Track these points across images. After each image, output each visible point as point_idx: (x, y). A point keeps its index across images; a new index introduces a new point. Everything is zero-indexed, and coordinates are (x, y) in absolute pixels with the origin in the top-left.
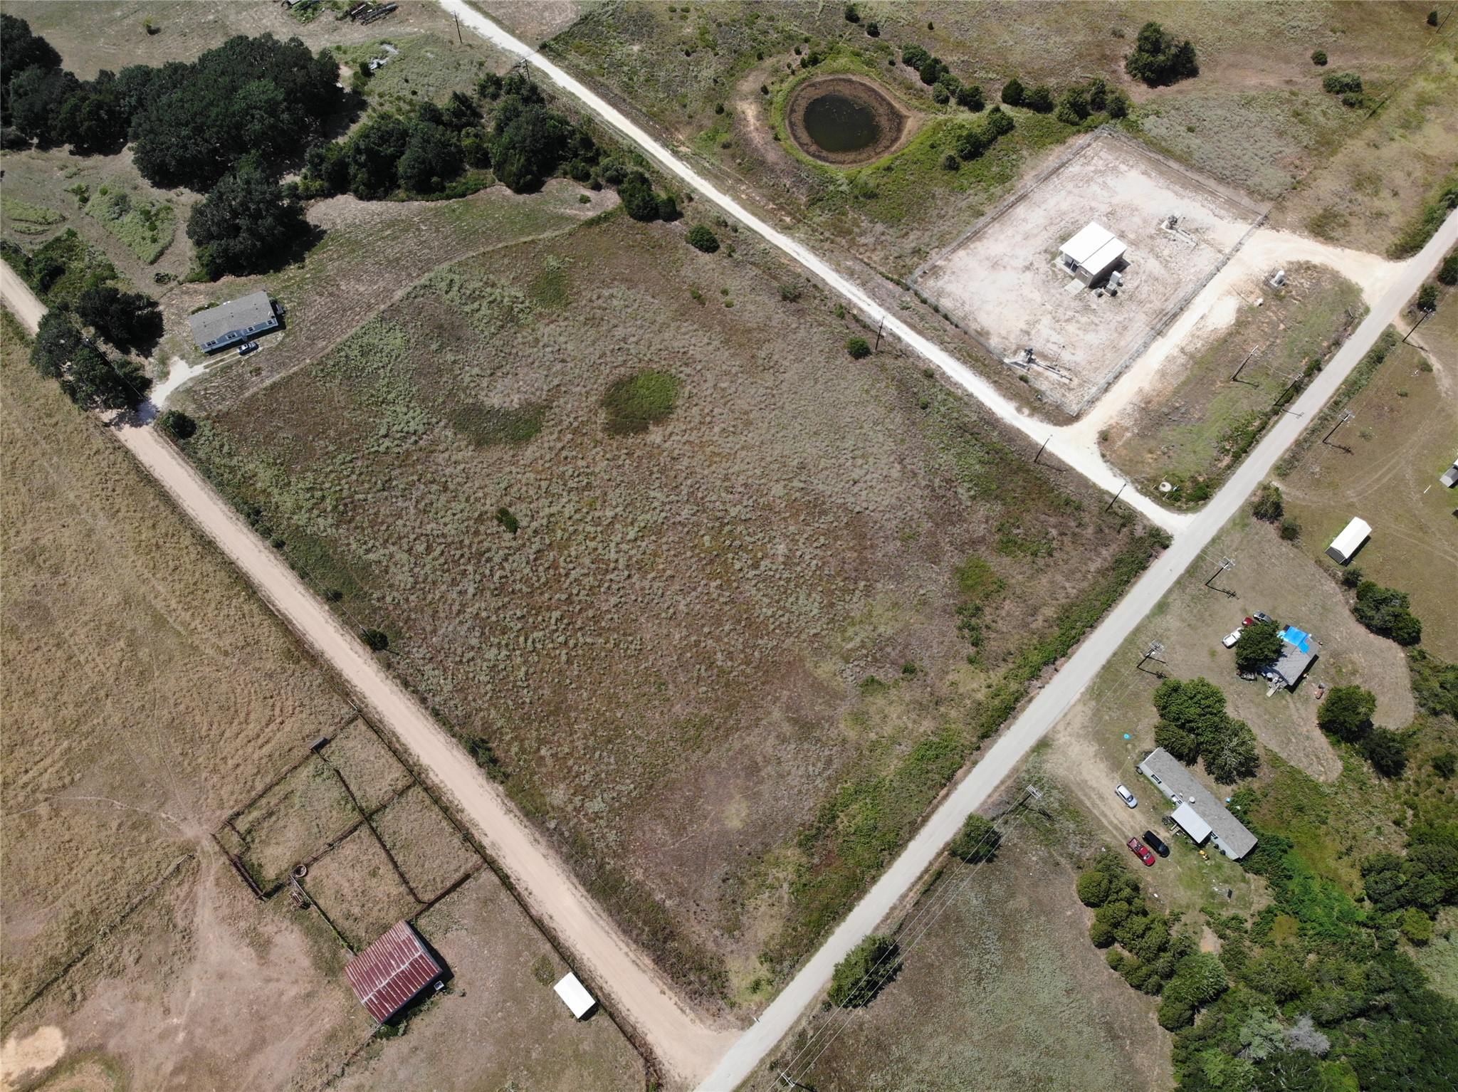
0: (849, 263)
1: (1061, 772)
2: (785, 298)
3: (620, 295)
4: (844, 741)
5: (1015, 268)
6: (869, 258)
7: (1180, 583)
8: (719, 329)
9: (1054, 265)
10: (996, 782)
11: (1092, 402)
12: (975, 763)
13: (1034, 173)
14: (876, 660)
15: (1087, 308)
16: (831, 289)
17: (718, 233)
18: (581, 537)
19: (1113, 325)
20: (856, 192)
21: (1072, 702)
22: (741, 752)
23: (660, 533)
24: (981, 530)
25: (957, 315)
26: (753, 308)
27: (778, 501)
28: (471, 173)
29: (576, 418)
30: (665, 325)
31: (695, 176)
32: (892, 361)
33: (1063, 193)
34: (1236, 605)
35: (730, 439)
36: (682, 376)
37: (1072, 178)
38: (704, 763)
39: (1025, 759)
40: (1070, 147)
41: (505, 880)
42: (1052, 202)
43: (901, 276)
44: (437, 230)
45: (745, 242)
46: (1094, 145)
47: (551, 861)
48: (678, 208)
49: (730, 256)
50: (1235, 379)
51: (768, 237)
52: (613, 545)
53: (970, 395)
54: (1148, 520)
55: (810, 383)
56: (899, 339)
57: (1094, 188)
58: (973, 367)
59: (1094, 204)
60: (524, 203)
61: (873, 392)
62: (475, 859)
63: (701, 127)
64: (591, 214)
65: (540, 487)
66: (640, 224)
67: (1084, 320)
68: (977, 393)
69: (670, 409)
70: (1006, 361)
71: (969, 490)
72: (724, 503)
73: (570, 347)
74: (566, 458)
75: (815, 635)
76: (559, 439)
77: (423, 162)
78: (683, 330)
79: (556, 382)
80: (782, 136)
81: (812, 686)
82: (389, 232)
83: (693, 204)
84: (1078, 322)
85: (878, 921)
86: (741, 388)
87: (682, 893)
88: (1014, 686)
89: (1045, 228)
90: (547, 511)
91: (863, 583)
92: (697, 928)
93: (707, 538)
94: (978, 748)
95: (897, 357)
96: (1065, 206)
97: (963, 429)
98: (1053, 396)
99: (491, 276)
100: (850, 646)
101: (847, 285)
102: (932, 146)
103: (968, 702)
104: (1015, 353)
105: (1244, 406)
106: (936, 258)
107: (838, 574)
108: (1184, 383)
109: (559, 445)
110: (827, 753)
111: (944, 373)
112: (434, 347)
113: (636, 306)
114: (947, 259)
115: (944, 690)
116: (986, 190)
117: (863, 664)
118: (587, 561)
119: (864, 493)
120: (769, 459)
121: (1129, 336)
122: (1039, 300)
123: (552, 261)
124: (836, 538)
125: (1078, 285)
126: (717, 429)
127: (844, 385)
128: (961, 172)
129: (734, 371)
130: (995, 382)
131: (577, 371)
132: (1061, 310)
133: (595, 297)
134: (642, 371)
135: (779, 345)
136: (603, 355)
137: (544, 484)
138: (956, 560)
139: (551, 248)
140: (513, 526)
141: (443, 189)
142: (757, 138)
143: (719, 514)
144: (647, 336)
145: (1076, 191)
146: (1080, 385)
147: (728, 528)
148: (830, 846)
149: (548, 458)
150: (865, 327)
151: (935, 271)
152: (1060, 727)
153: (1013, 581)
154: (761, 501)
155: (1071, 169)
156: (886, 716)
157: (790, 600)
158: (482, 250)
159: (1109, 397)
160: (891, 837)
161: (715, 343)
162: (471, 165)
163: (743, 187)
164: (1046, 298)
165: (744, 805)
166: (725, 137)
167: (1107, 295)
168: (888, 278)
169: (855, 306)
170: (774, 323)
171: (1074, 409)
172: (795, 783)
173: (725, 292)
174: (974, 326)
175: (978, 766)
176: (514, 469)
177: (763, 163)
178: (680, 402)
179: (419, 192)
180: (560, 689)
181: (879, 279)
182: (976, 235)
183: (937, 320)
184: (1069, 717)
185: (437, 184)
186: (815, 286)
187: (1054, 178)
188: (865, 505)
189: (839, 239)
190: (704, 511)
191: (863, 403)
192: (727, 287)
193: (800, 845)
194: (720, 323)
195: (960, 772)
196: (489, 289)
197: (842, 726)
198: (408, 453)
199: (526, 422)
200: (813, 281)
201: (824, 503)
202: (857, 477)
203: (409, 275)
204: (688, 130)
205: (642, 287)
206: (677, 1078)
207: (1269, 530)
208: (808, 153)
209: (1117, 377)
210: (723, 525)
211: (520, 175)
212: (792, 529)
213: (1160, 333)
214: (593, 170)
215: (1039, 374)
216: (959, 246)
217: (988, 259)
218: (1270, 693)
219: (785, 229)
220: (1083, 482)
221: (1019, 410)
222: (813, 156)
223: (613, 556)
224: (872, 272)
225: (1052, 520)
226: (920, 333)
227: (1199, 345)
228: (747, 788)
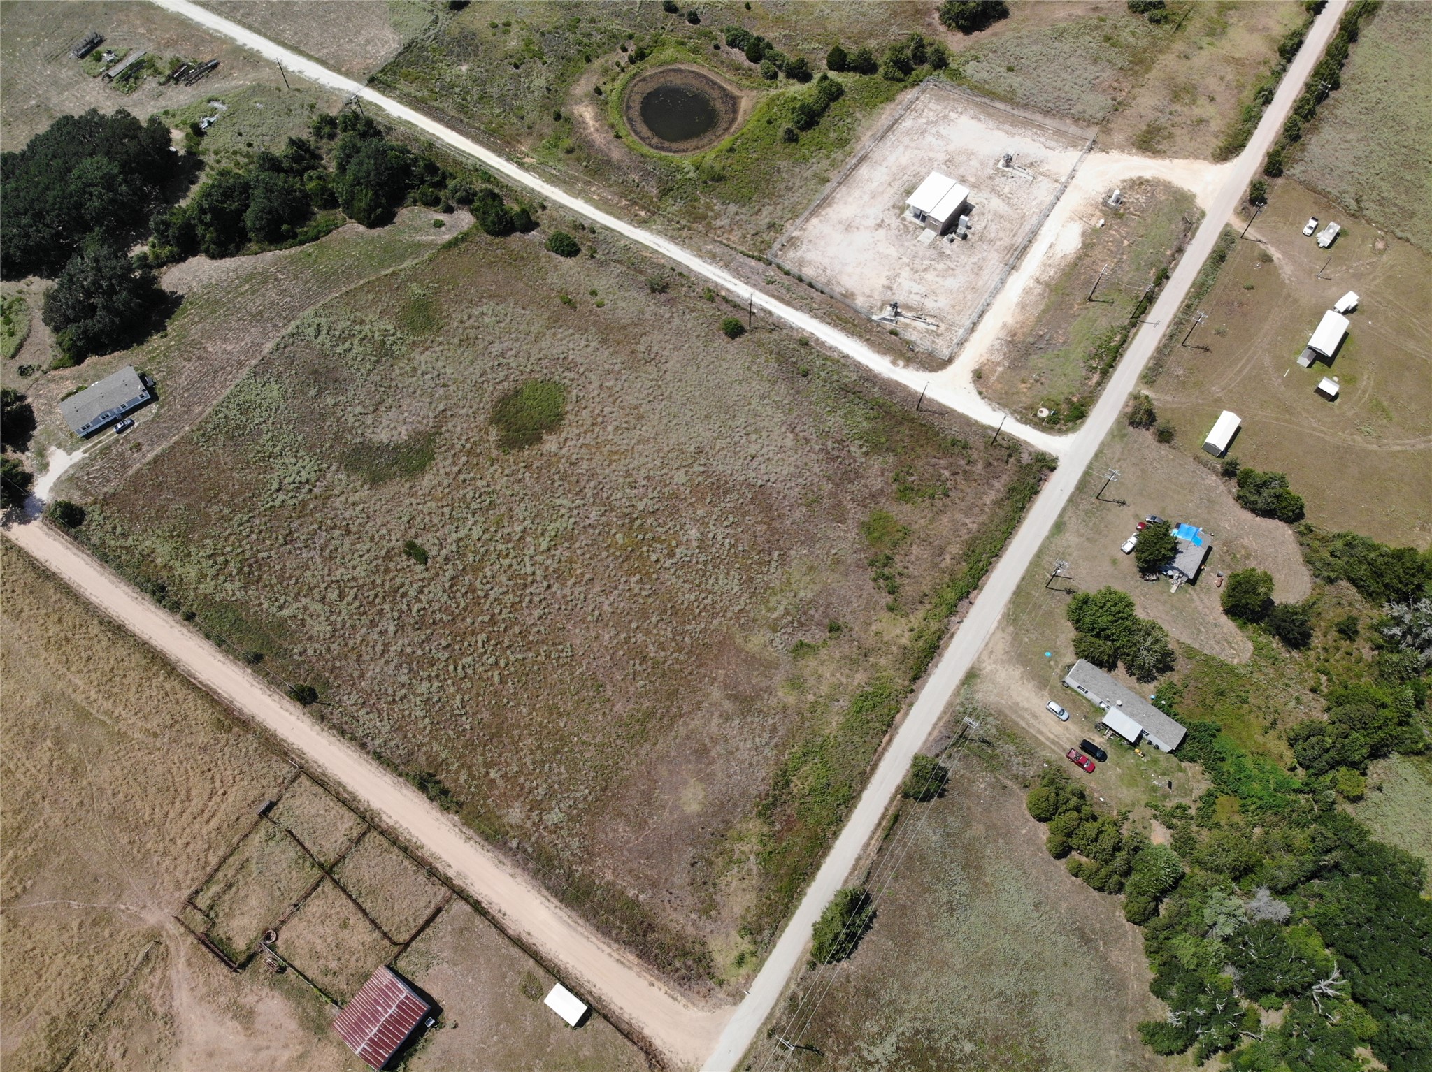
0: (709, 247)
1: (993, 699)
2: (653, 290)
3: (490, 312)
4: (785, 708)
5: (867, 228)
6: (728, 239)
7: (1072, 500)
8: (594, 330)
9: (904, 219)
10: (934, 719)
11: (961, 344)
12: (911, 705)
13: (870, 133)
14: (801, 624)
15: (942, 255)
16: (697, 275)
17: (577, 237)
18: (494, 557)
19: (969, 266)
20: (704, 177)
21: (991, 631)
22: (688, 737)
23: (572, 539)
24: (878, 484)
25: (820, 281)
26: (624, 305)
27: (682, 488)
28: (321, 215)
29: (467, 440)
30: (539, 336)
31: (545, 185)
32: (768, 335)
33: (901, 148)
34: (1127, 512)
35: (624, 435)
36: (566, 381)
37: (907, 133)
38: (654, 756)
39: (957, 693)
40: (900, 103)
41: (478, 908)
42: (891, 159)
43: (761, 252)
44: (296, 277)
45: (604, 241)
46: (922, 98)
47: (519, 879)
48: (533, 218)
49: (592, 257)
50: (1090, 300)
51: (626, 233)
52: (527, 559)
53: (846, 357)
54: (1032, 446)
55: (693, 369)
56: (770, 313)
57: (929, 139)
58: (844, 329)
59: (932, 155)
60: (379, 236)
61: (754, 368)
62: (444, 891)
63: (541, 137)
64: (447, 237)
65: (443, 514)
66: (498, 239)
67: (940, 266)
68: (852, 354)
69: (560, 416)
70: (874, 318)
71: (861, 447)
72: (630, 499)
73: (449, 370)
74: (464, 481)
75: (740, 611)
76: (454, 463)
77: (270, 212)
78: (559, 336)
79: (441, 407)
80: (622, 133)
81: (745, 661)
82: (247, 286)
83: (547, 212)
84: (935, 269)
85: (846, 874)
86: (626, 385)
87: (654, 885)
88: (934, 626)
89: (890, 185)
90: (454, 536)
91: (776, 553)
92: (674, 915)
93: (619, 536)
94: (912, 691)
95: (771, 331)
96: (904, 161)
97: (845, 389)
98: (924, 344)
99: (358, 314)
100: (775, 616)
101: (711, 268)
102: (769, 122)
103: (894, 648)
104: (881, 309)
105: (1104, 323)
106: (792, 230)
107: (752, 549)
108: (1044, 311)
109: (455, 469)
110: (770, 722)
111: (818, 339)
112: (312, 393)
113: (508, 320)
114: (802, 229)
115: (870, 641)
116: (828, 157)
117: (790, 630)
118: (504, 579)
119: (763, 466)
120: (666, 449)
121: (985, 274)
122: (895, 255)
123: (416, 289)
124: (744, 514)
125: (929, 235)
126: (610, 428)
127: (725, 365)
128: (801, 142)
129: (616, 368)
130: (867, 340)
131: (460, 393)
132: (917, 261)
133: (465, 318)
134: (526, 383)
135: (656, 336)
136: (484, 373)
137: (447, 510)
138: (859, 515)
139: (413, 276)
140: (422, 557)
141: (295, 236)
142: (599, 139)
143: (627, 511)
144: (524, 348)
145: (913, 144)
146: (948, 330)
147: (638, 522)
148: (788, 811)
149: (446, 483)
150: (735, 306)
151: (792, 242)
152: (985, 656)
153: (917, 526)
154: (666, 490)
155: (904, 124)
156: (820, 676)
157: (711, 582)
158: (344, 289)
159: (976, 336)
160: (844, 791)
161: (594, 344)
162: (319, 208)
163: (593, 189)
164: (902, 251)
165: (699, 788)
166: (568, 143)
167: (958, 240)
168: (749, 256)
169: (723, 287)
170: (647, 316)
171: (945, 353)
172: (746, 756)
173: (594, 293)
174: (838, 290)
175: (914, 708)
176: (414, 500)
177: (608, 162)
178: (568, 408)
179: (271, 243)
180: (498, 711)
181: (741, 258)
182: (826, 201)
183: (803, 290)
184: (991, 645)
185: (288, 231)
186: (680, 274)
187: (891, 137)
188: (766, 478)
189: (695, 225)
190: (612, 510)
191: (747, 380)
192: (595, 287)
193: (760, 815)
194: (595, 324)
195: (898, 716)
196: (358, 327)
197: (780, 694)
198: (304, 503)
199: (418, 451)
200: (678, 270)
201: (726, 483)
202: (754, 453)
203: (275, 326)
204: (529, 141)
205: (511, 301)
206: (680, 1064)
207: (1146, 437)
208: (651, 146)
209: (980, 316)
210: (633, 520)
211: (370, 209)
212: (699, 512)
213: (1013, 268)
214: (442, 194)
215: (907, 325)
216: (812, 215)
217: (840, 222)
218: (1173, 589)
219: (642, 223)
220: (966, 421)
221: (894, 363)
222: (657, 148)
223: (529, 569)
224: (733, 252)
225: (943, 462)
226: (788, 304)
227: (1052, 273)
228: (700, 770)
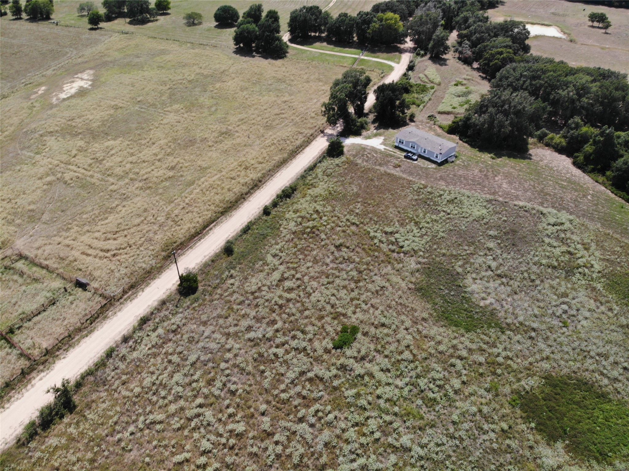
18: (358, 418)
29: (507, 358)
44: (596, 204)
65: (401, 353)
73: (584, 323)
74: (453, 366)
76: (470, 350)
79: (535, 325)
82: (565, 184)
90: (375, 369)
99: (593, 245)
109: (464, 353)
112: (491, 233)
118: (326, 435)
131: (564, 340)
136: (606, 356)
137: (407, 355)
149: (441, 348)
158: (611, 232)
176: (408, 323)
196: (579, 247)
199: (470, 317)
203: (542, 203)
